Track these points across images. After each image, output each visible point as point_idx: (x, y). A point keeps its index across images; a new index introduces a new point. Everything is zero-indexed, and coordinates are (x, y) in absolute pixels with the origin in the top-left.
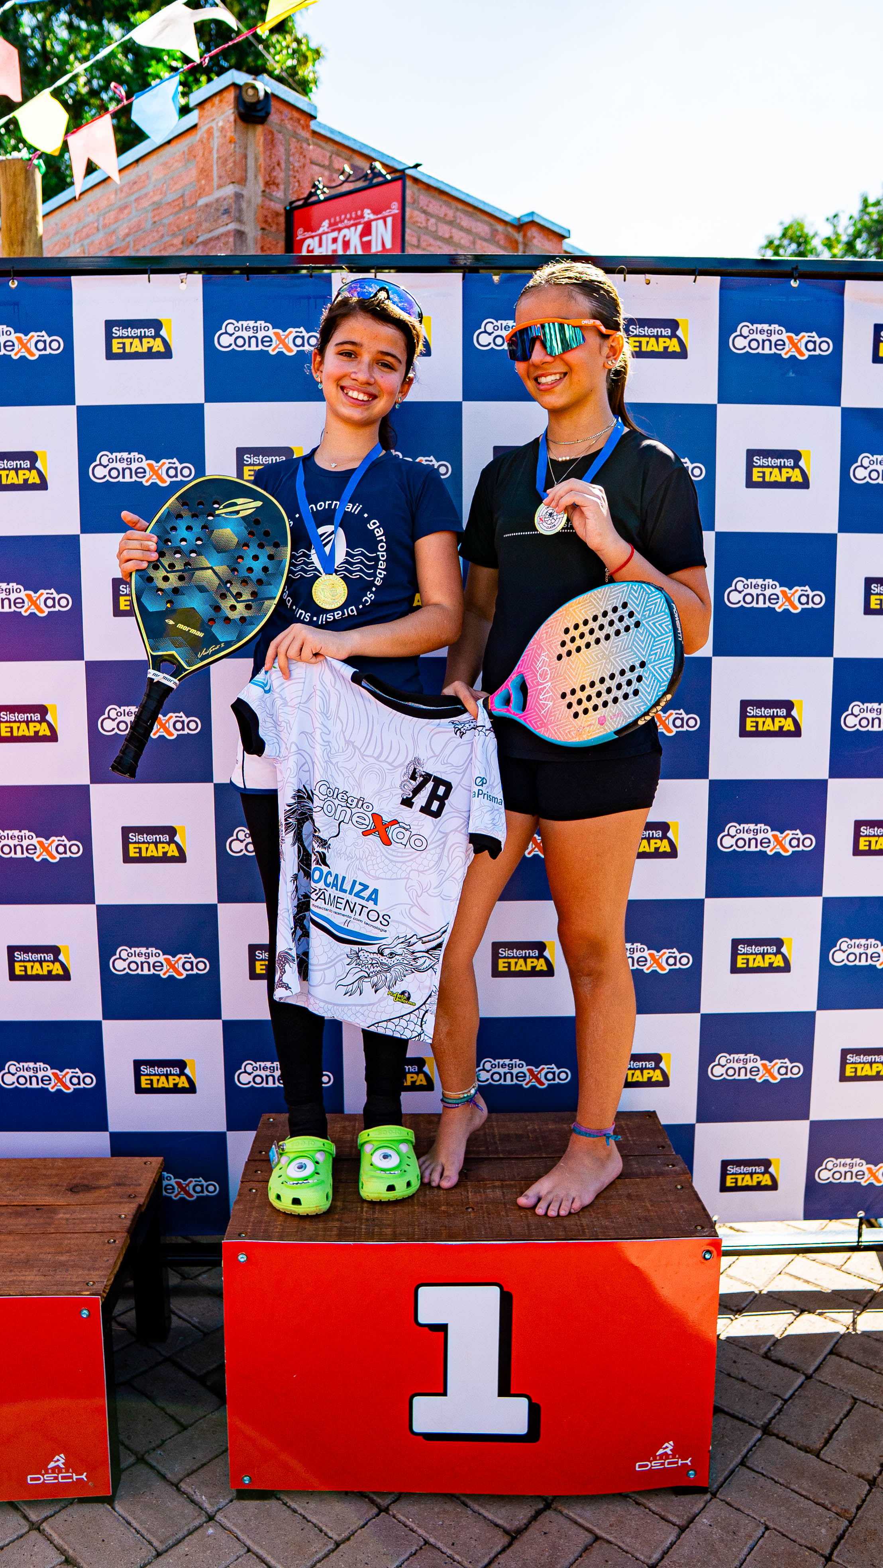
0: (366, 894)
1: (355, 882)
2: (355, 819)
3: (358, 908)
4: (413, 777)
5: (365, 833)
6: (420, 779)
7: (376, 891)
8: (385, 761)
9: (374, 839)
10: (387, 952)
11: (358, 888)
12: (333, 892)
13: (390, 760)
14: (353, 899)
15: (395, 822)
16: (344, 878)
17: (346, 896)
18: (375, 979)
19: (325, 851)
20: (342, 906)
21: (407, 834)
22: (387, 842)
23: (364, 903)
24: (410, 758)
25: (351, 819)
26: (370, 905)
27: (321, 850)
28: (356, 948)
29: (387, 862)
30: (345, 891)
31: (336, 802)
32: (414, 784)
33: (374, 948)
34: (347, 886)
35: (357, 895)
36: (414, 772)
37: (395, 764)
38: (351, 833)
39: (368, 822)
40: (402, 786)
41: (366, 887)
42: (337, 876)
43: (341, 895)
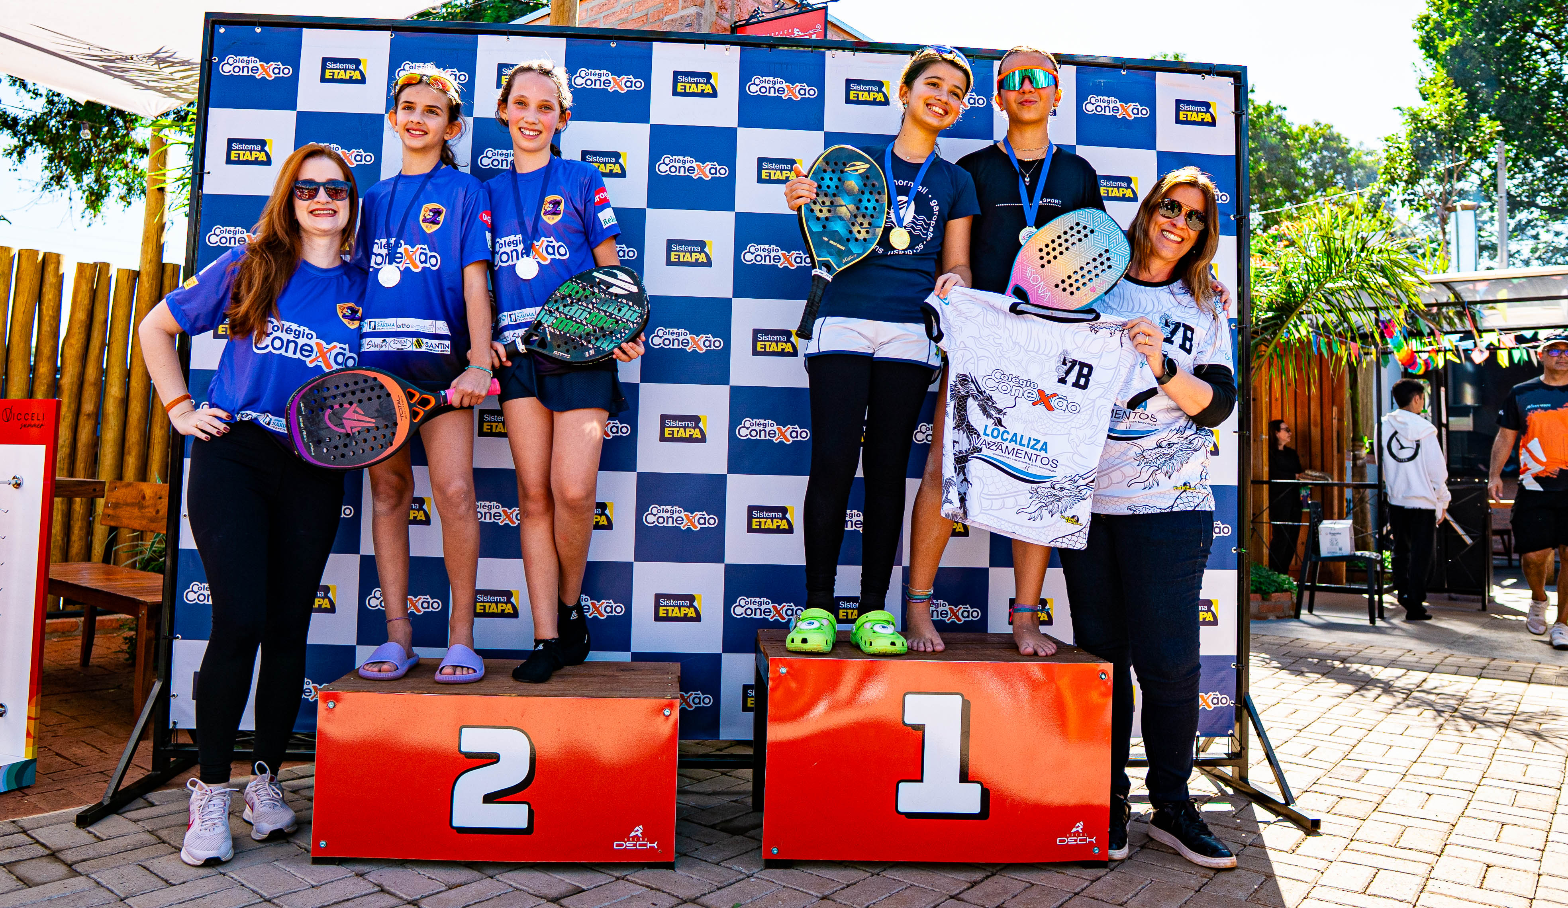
0: (1039, 446)
1: (1030, 439)
2: (1026, 394)
3: (1034, 457)
4: (1064, 363)
5: (1034, 404)
6: (1069, 365)
7: (1045, 443)
8: (1042, 354)
9: (1041, 408)
10: (1057, 487)
11: (1032, 443)
12: (1012, 445)
13: (1046, 353)
14: (1030, 451)
15: (1055, 395)
16: (1022, 436)
17: (1025, 449)
18: (1050, 507)
19: (1001, 417)
20: (1023, 456)
21: (1065, 402)
22: (1050, 408)
23: (1037, 453)
24: (1060, 351)
25: (1023, 395)
26: (1043, 454)
27: (998, 416)
28: (1035, 486)
29: (1051, 422)
30: (1024, 445)
31: (1011, 384)
32: (1066, 368)
33: (1048, 485)
34: (1025, 442)
35: (1032, 448)
36: (1065, 360)
37: (1050, 355)
38: (1024, 405)
39: (1036, 395)
40: (1057, 370)
41: (1038, 441)
42: (1015, 435)
43: (1021, 448)
